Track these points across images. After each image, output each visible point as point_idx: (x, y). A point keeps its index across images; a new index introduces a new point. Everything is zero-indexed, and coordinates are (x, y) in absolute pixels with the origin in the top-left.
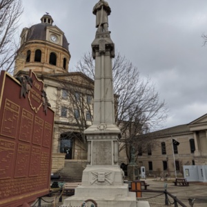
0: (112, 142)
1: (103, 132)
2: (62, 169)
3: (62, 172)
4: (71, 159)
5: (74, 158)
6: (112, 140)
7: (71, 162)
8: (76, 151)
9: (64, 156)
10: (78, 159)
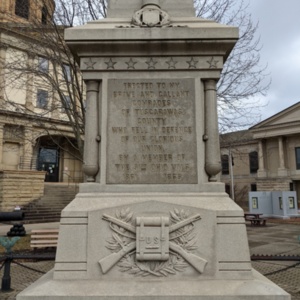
0: (199, 86)
1: (156, 34)
2: (40, 199)
3: (40, 203)
4: (57, 181)
5: (62, 181)
6: (197, 77)
7: (56, 187)
8: (66, 168)
9: (44, 177)
10: (69, 181)
